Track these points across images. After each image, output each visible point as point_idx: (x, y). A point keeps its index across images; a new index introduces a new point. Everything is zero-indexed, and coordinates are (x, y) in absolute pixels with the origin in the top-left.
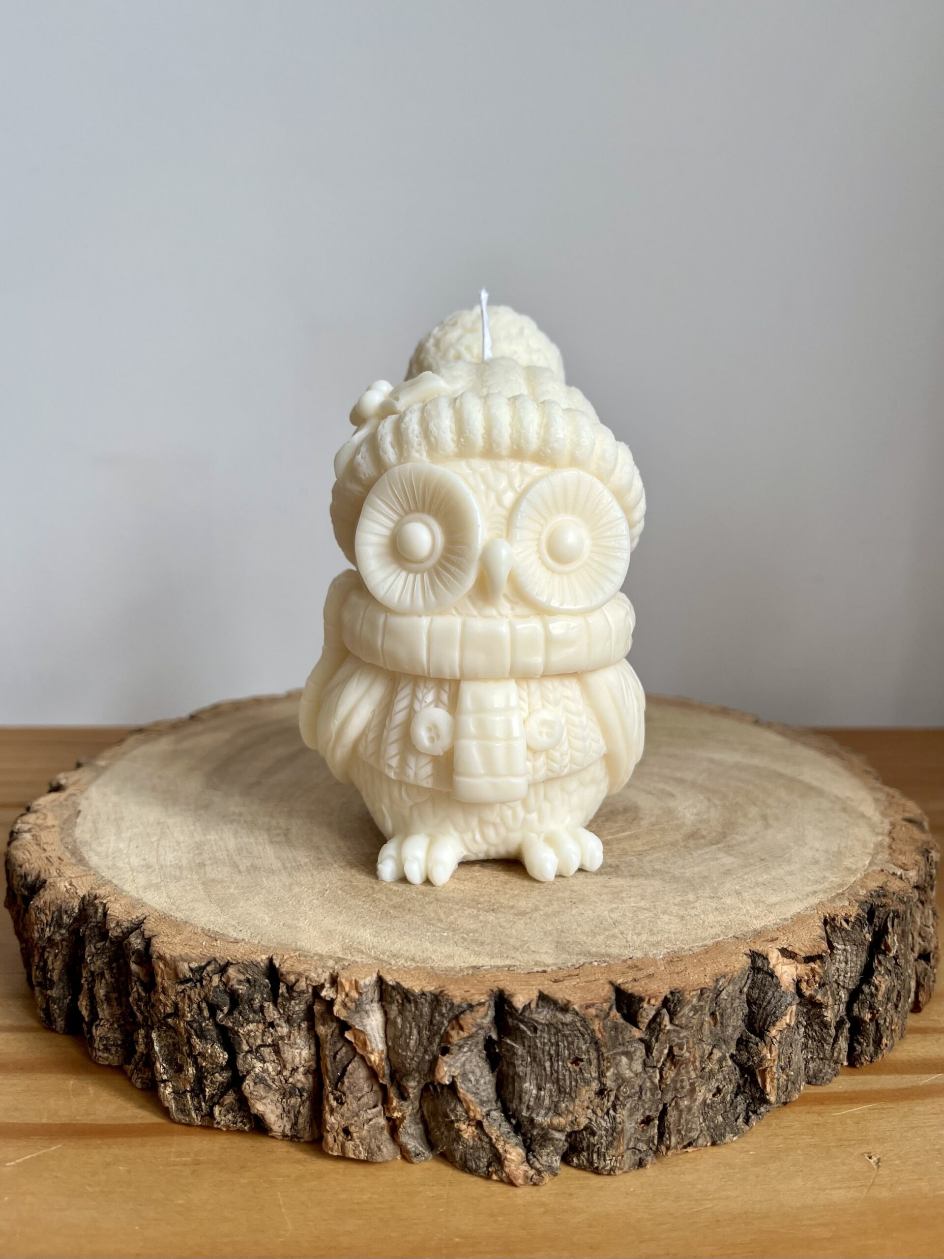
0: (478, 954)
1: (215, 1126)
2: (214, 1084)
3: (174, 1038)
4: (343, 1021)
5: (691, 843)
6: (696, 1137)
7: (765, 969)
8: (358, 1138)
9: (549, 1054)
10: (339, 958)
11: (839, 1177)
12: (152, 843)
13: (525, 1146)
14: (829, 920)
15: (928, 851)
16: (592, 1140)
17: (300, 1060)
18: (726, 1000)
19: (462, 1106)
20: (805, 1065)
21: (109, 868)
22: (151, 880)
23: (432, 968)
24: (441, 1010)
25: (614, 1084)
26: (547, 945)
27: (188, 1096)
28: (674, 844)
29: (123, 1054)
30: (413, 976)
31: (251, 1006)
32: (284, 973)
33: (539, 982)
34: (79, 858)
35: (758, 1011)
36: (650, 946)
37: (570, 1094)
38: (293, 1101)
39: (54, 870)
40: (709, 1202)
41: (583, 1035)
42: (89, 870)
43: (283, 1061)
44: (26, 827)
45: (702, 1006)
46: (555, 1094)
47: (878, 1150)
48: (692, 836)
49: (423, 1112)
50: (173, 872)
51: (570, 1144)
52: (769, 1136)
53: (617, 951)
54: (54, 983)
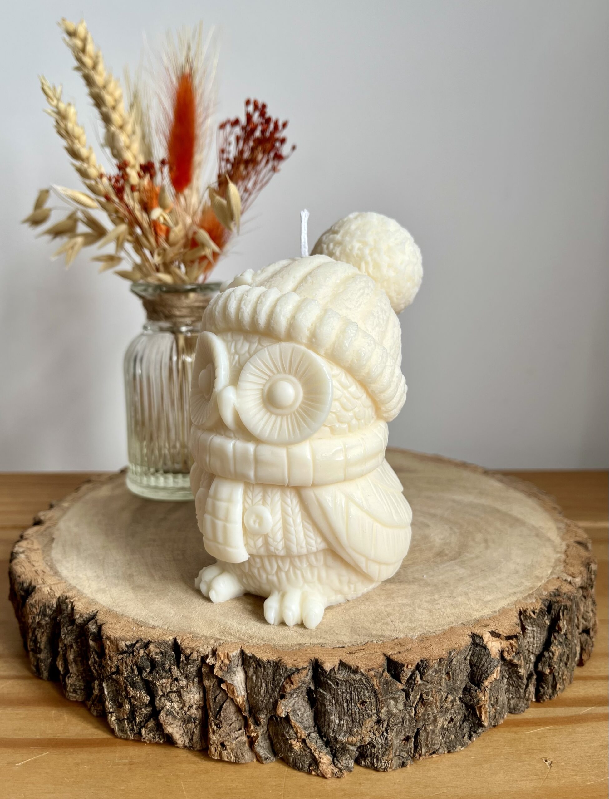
0: (302, 636)
1: (142, 740)
2: (142, 715)
3: (117, 687)
4: (220, 678)
5: (438, 560)
6: (438, 748)
8: (230, 749)
9: (346, 699)
10: (217, 638)
11: (526, 773)
12: (100, 560)
13: (332, 754)
14: (522, 612)
15: (588, 564)
16: (373, 750)
17: (194, 701)
18: (456, 664)
19: (293, 730)
20: (508, 702)
21: (74, 578)
22: (100, 586)
23: (274, 645)
24: (280, 672)
25: (386, 717)
26: (345, 629)
27: (126, 722)
28: (427, 560)
29: (85, 695)
30: (262, 651)
31: (163, 668)
32: (184, 648)
33: (340, 654)
34: (55, 571)
35: (477, 670)
36: (409, 630)
37: (359, 723)
38: (189, 726)
39: (40, 579)
40: (444, 789)
41: (367, 688)
42: (62, 579)
43: (184, 701)
44: (21, 550)
45: (440, 669)
46: (350, 723)
48: (439, 554)
49: (269, 733)
50: (113, 581)
51: (360, 752)
52: (483, 747)
53: (389, 634)
54: (41, 650)
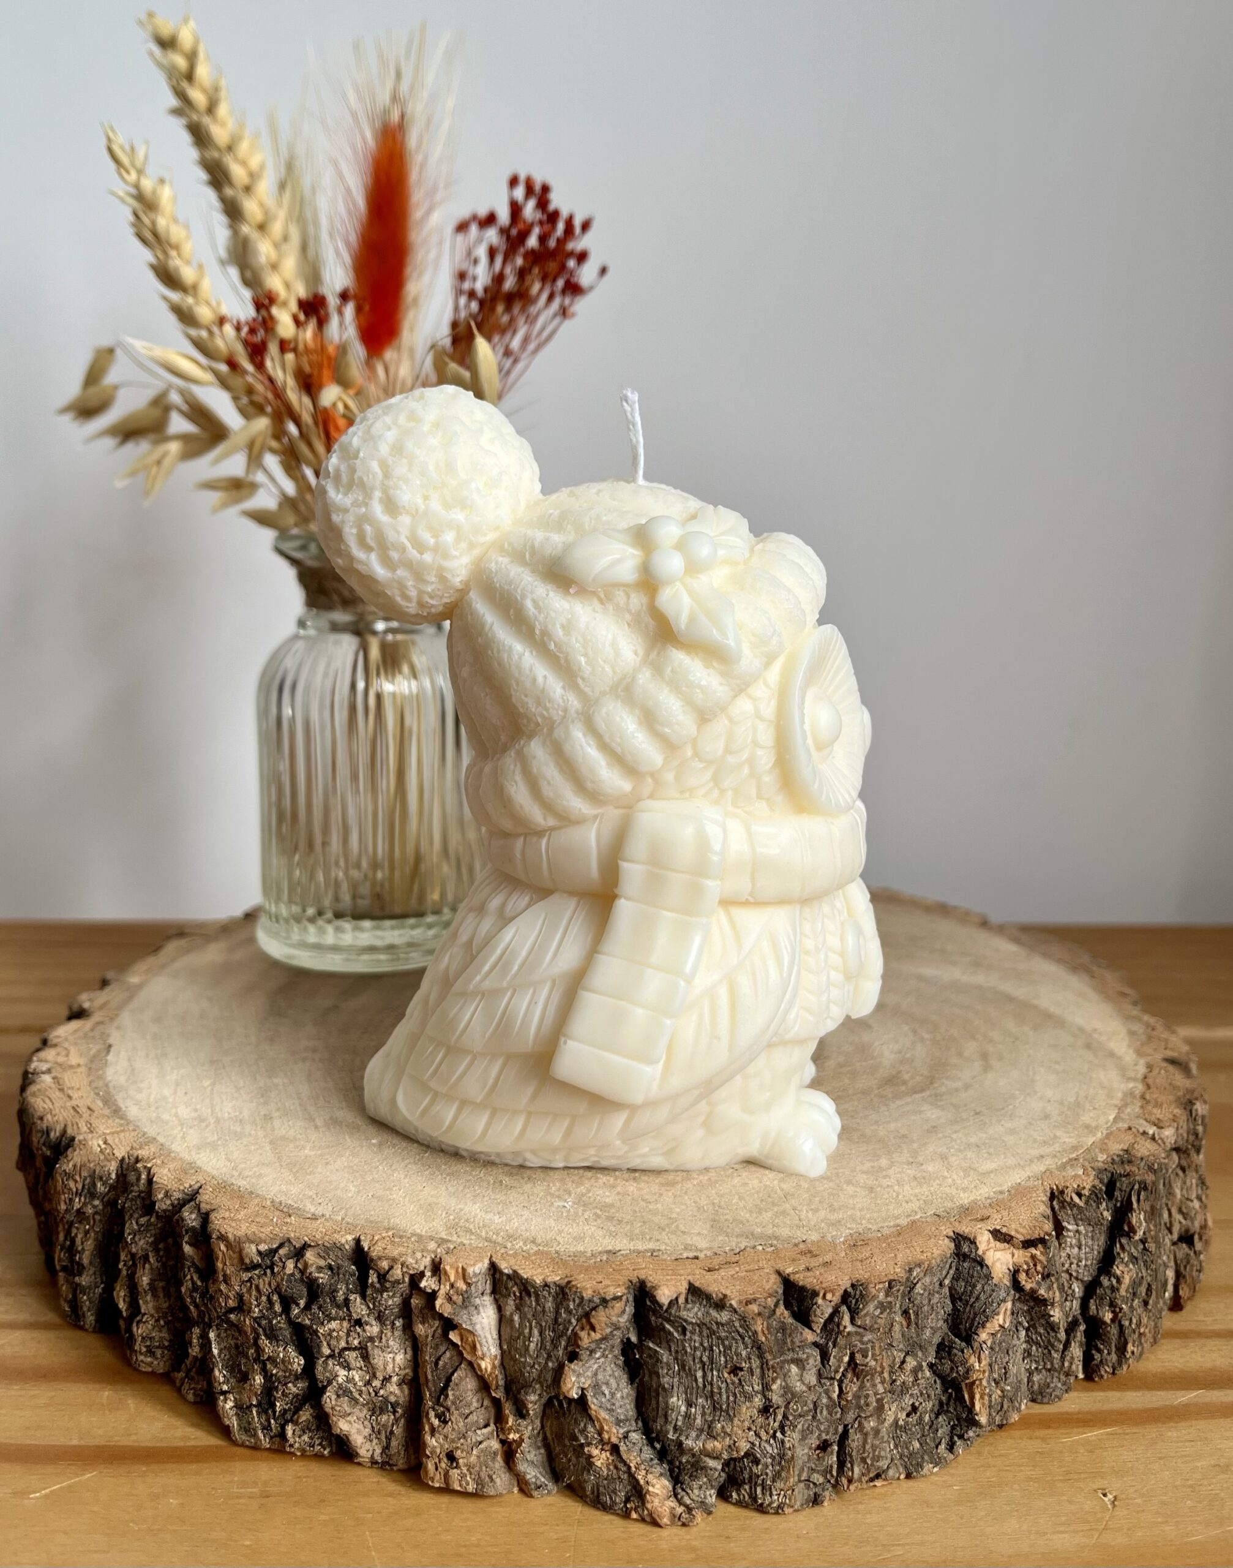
0: (613, 1235)
1: (288, 1449)
2: (287, 1397)
3: (238, 1339)
4: (447, 1318)
6: (886, 1467)
7: (972, 1256)
8: (466, 1465)
9: (701, 1361)
10: (442, 1239)
11: (1063, 1519)
12: (205, 1088)
13: (672, 1477)
14: (1057, 1194)
15: (1191, 1103)
16: (755, 1469)
17: (394, 1367)
18: (922, 1295)
19: (594, 1426)
20: (1028, 1378)
21: (152, 1122)
22: (206, 1138)
23: (557, 1252)
24: (569, 1306)
25: (781, 1399)
26: (700, 1223)
27: (254, 1412)
28: (865, 1092)
29: (171, 1359)
30: (533, 1263)
31: (333, 1299)
32: (375, 1258)
33: (689, 1270)
34: (114, 1108)
35: (965, 1309)
36: (829, 1225)
37: (727, 1412)
38: (384, 1418)
39: (84, 1124)
40: (900, 1548)
41: (743, 1338)
42: (128, 1124)
43: (373, 1368)
44: (44, 1067)
45: (891, 1302)
46: (708, 1411)
47: (1115, 1486)
48: (889, 1081)
49: (545, 1433)
50: (232, 1128)
51: (728, 1475)
52: (979, 1467)
53: (788, 1232)
54: (84, 1268)
